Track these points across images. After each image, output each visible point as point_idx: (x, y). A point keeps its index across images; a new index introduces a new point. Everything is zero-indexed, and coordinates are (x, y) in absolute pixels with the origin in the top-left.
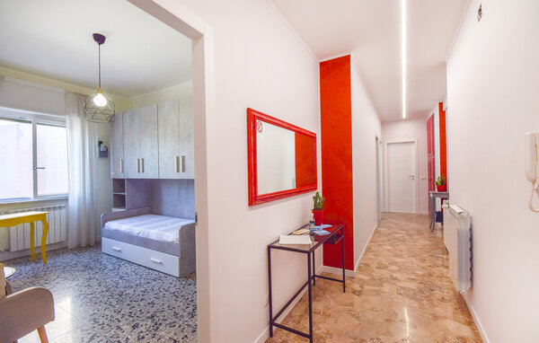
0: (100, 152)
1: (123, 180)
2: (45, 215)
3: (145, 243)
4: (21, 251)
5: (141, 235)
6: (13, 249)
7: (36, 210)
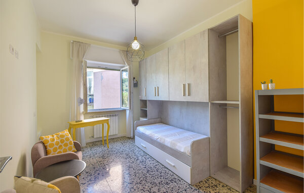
0: (134, 84)
1: (146, 101)
2: (108, 120)
3: (162, 147)
4: (98, 138)
5: (159, 140)
6: (95, 137)
7: (105, 116)
